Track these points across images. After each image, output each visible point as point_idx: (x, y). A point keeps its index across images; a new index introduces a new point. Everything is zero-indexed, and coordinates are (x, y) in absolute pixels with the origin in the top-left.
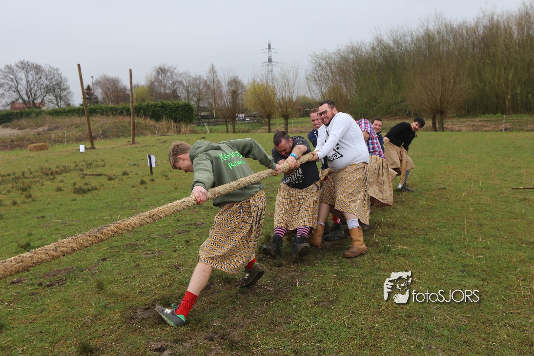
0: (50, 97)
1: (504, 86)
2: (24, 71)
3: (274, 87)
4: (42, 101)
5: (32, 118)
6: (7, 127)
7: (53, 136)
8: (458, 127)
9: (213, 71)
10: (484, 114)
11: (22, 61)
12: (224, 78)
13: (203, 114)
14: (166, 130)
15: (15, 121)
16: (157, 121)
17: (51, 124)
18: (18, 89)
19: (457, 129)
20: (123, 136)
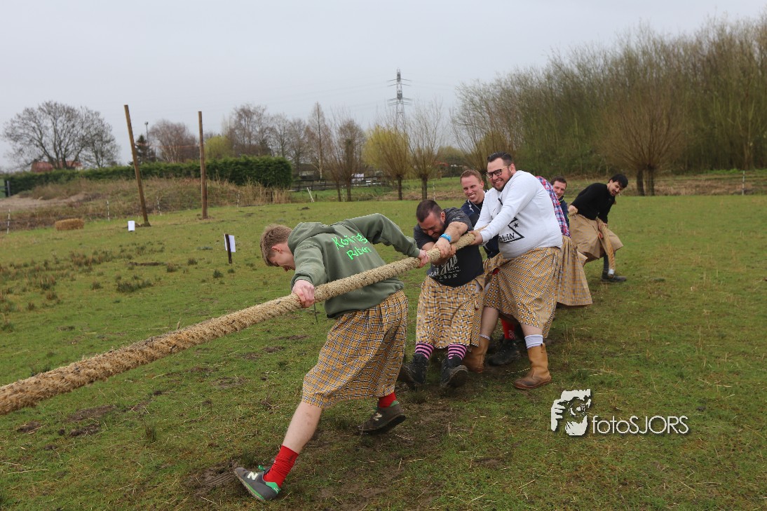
0: (87, 152)
1: (741, 128)
2: (50, 117)
3: (406, 135)
4: (77, 158)
5: (62, 183)
6: (26, 196)
7: (91, 208)
8: (674, 188)
9: (318, 112)
10: (712, 169)
11: (48, 102)
12: (334, 122)
13: (304, 174)
14: (251, 198)
15: (38, 188)
16: (238, 185)
17: (88, 191)
18: (43, 142)
19: (672, 190)
20: (190, 207)
